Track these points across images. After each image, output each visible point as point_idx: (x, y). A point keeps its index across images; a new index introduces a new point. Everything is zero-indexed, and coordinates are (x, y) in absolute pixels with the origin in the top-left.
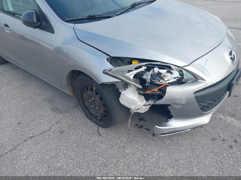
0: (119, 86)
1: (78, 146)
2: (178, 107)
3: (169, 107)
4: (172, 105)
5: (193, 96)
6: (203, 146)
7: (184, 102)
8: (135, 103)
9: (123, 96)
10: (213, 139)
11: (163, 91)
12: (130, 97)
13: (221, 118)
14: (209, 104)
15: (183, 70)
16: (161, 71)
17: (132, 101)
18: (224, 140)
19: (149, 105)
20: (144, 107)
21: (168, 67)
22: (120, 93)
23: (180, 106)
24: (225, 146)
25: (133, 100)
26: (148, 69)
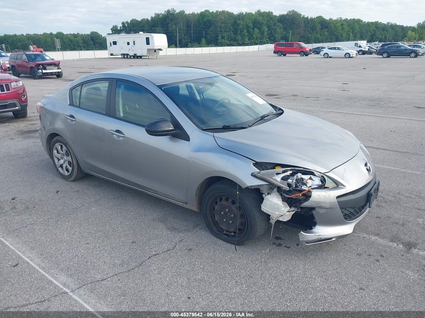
0: (264, 190)
1: (214, 261)
2: (322, 211)
3: (314, 212)
4: (317, 209)
5: (336, 200)
6: (349, 260)
7: (328, 206)
8: (279, 209)
9: (266, 202)
10: (359, 255)
11: (307, 196)
12: (274, 201)
13: (365, 237)
14: (351, 213)
15: (324, 176)
16: (304, 177)
17: (276, 206)
18: (370, 255)
19: (293, 211)
20: (288, 213)
21: (311, 173)
22: (263, 199)
23: (324, 211)
24: (371, 259)
25: (278, 204)
26: (293, 175)
